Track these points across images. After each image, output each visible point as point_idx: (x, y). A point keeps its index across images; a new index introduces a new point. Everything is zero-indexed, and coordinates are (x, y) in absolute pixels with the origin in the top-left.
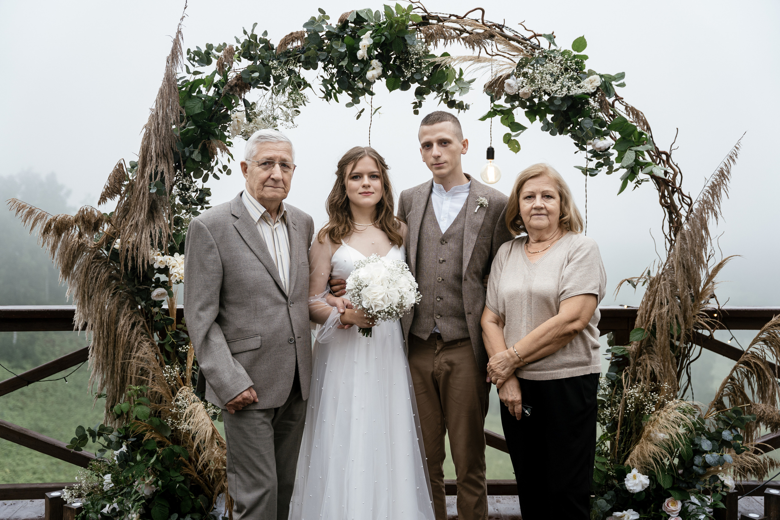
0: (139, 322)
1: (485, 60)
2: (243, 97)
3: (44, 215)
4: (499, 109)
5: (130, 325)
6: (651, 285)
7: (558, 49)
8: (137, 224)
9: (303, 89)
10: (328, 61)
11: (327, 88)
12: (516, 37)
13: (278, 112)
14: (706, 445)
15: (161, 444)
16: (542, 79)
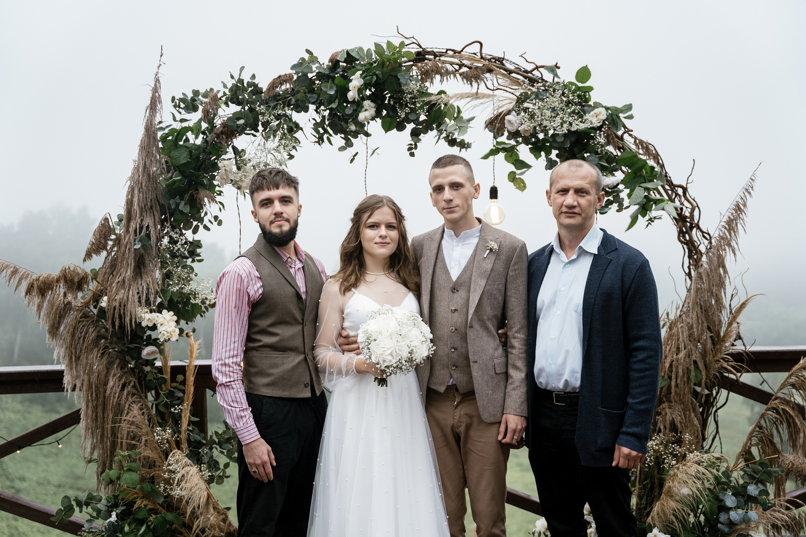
0: (130, 382)
1: (484, 96)
2: (230, 144)
3: (28, 274)
4: (500, 147)
5: (120, 386)
6: (671, 328)
7: (561, 81)
8: (124, 281)
9: (295, 133)
10: (319, 104)
11: (318, 132)
12: (517, 70)
14: (730, 500)
15: (154, 511)
16: (542, 115)
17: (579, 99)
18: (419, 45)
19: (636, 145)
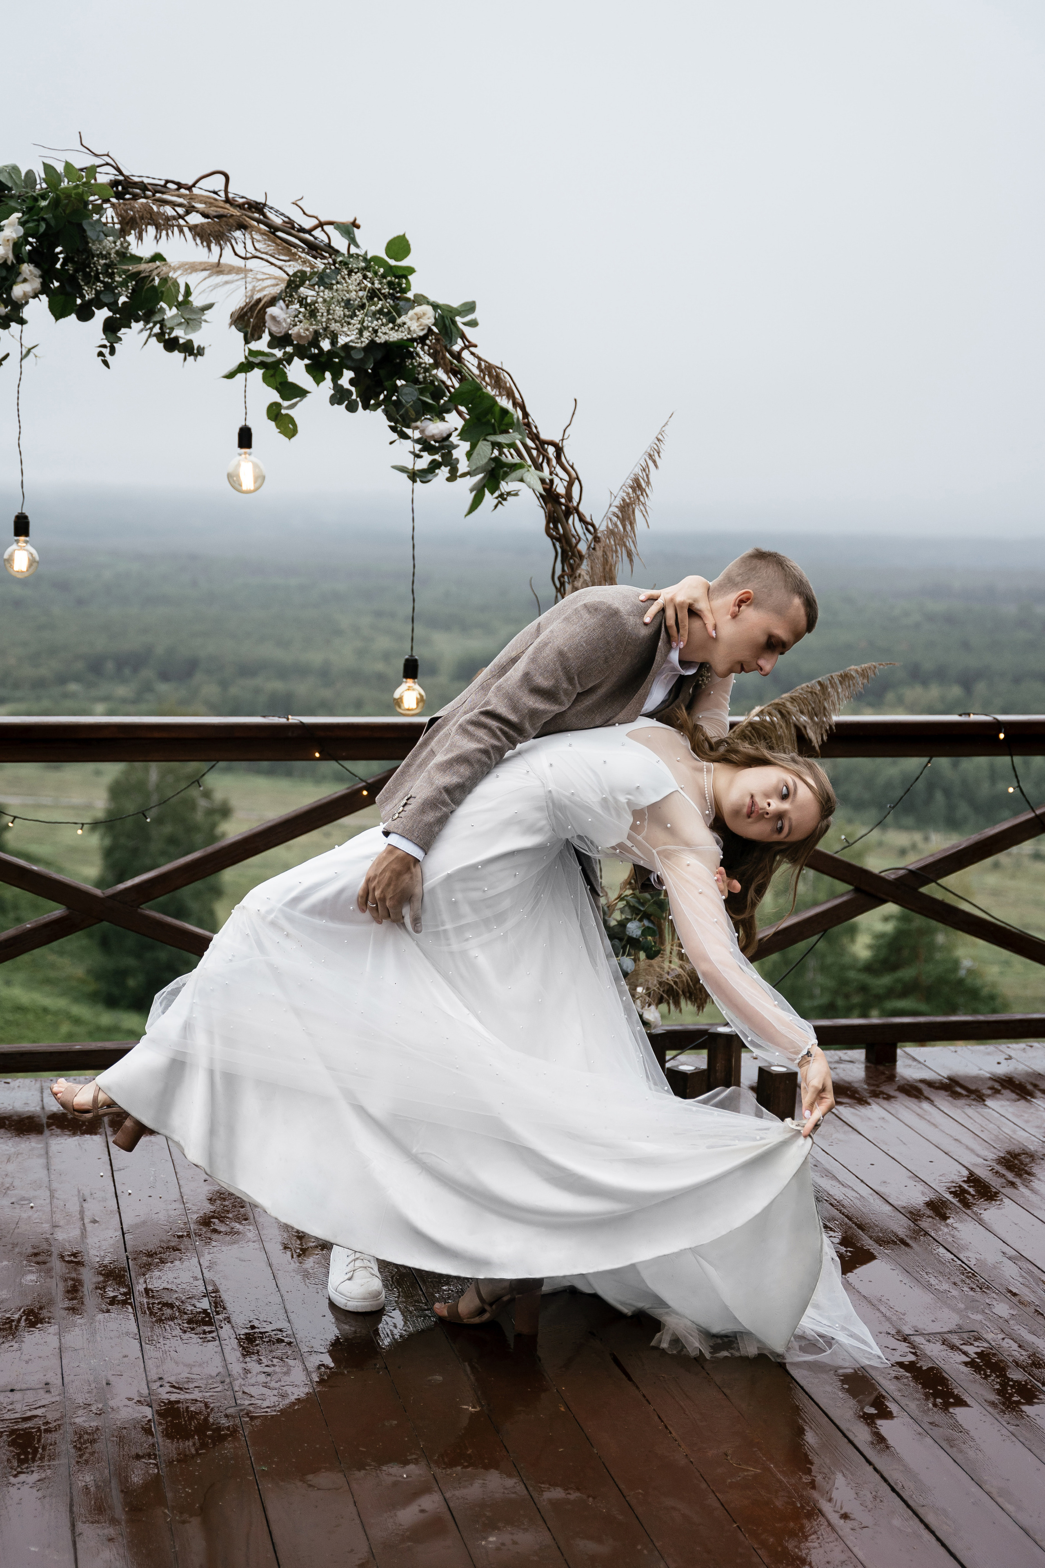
1: (231, 269)
4: (256, 359)
12: (286, 226)
16: (328, 311)
17: (390, 288)
18: (118, 169)
19: (481, 371)
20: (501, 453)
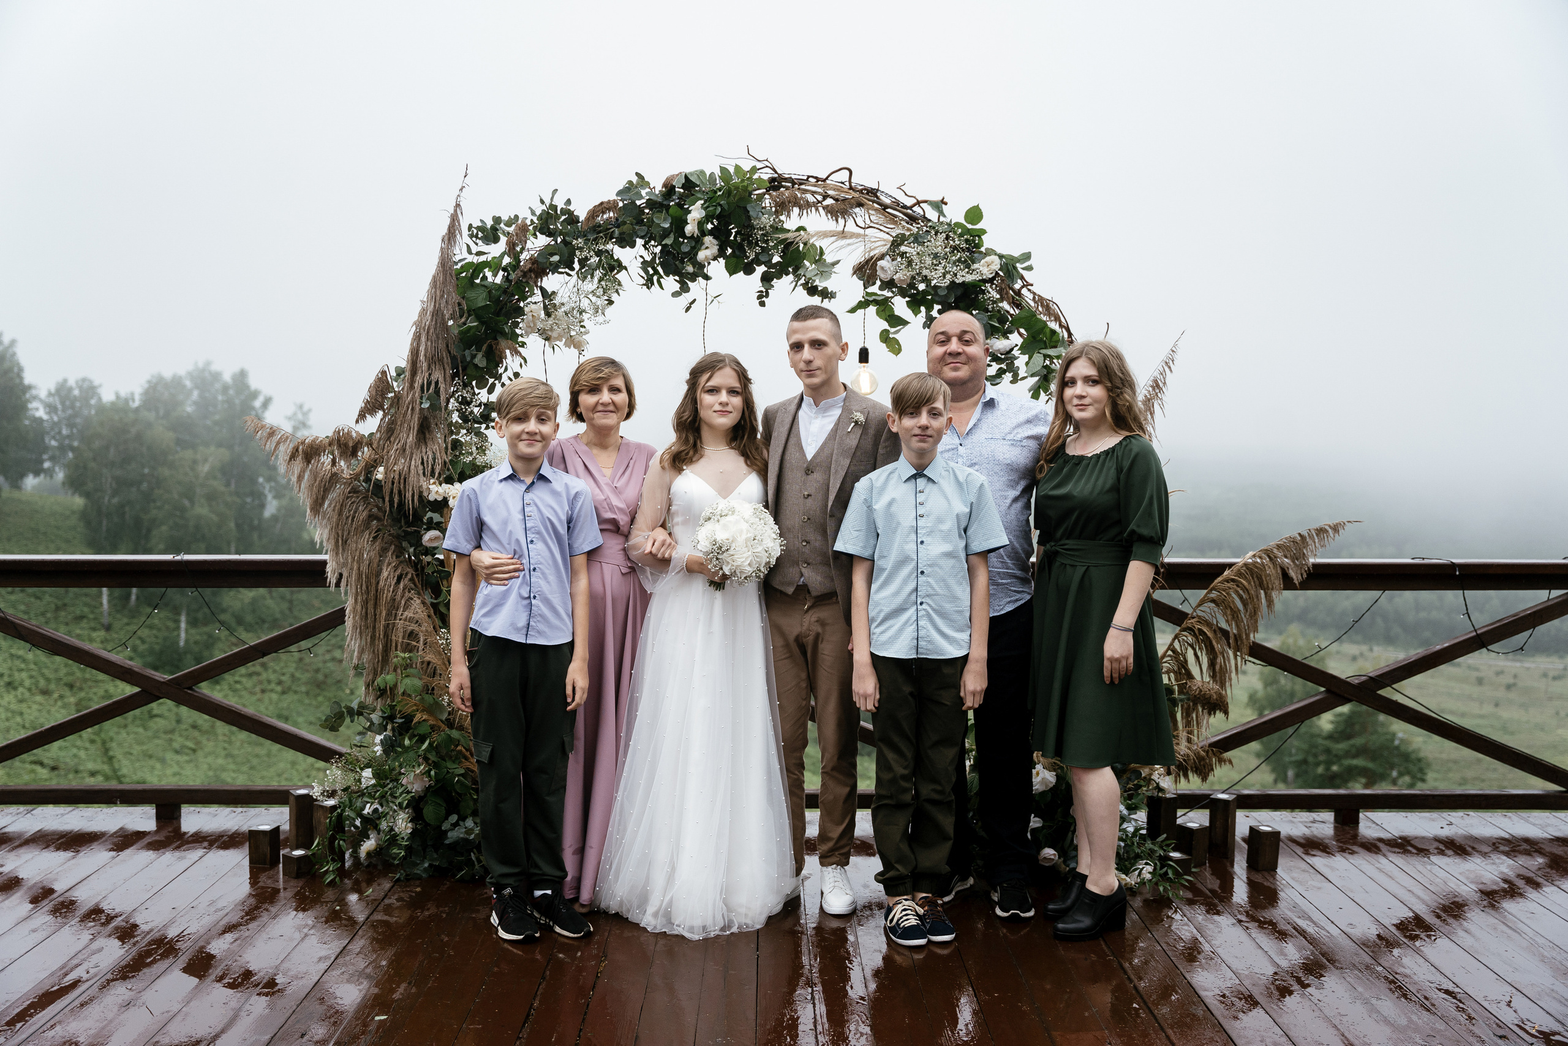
0: (407, 574)
1: (853, 235)
2: (539, 284)
3: (287, 437)
4: (871, 299)
5: (396, 578)
7: (948, 221)
8: (404, 450)
9: (617, 273)
10: (648, 238)
11: (647, 272)
12: (894, 205)
13: (585, 304)
15: (434, 728)
16: (921, 262)
17: (967, 244)
18: (774, 170)
19: (1035, 302)
20: (1052, 362)
